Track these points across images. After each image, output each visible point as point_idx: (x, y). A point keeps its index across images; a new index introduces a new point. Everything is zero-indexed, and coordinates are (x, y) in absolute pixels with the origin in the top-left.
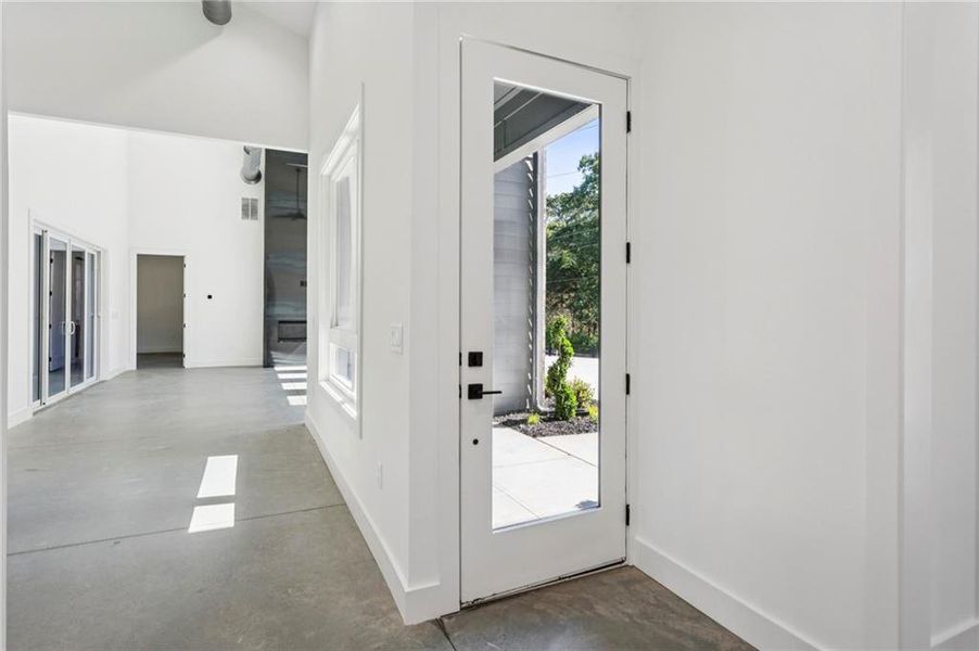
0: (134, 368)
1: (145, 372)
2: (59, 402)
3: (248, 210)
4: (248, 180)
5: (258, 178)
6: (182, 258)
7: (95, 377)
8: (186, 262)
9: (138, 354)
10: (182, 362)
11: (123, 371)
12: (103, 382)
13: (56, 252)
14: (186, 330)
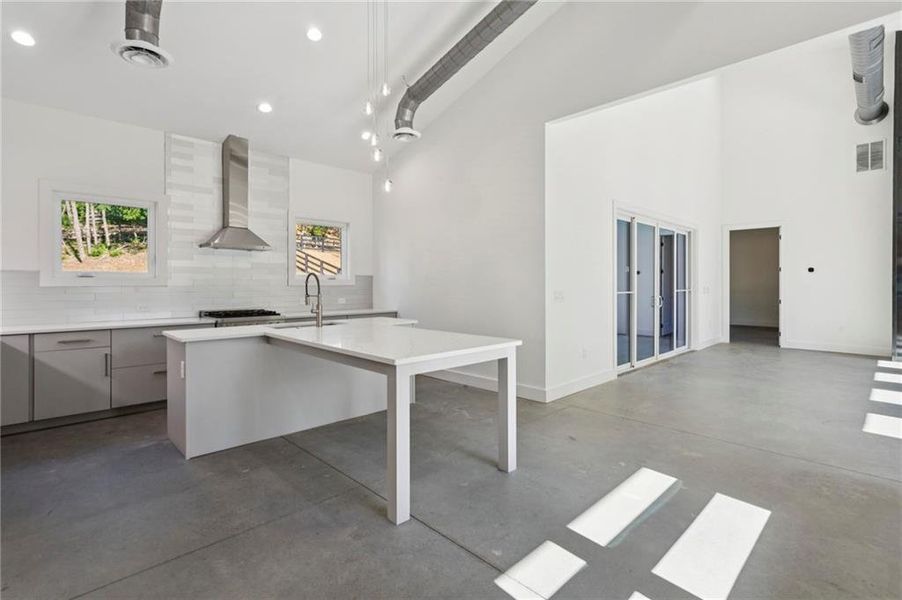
0: (728, 341)
1: (737, 346)
2: (645, 367)
3: (867, 158)
4: (866, 120)
5: (883, 112)
6: (778, 229)
7: (686, 346)
8: (782, 233)
9: (731, 326)
10: (778, 339)
11: (717, 342)
12: (693, 351)
13: (666, 236)
14: (781, 306)
